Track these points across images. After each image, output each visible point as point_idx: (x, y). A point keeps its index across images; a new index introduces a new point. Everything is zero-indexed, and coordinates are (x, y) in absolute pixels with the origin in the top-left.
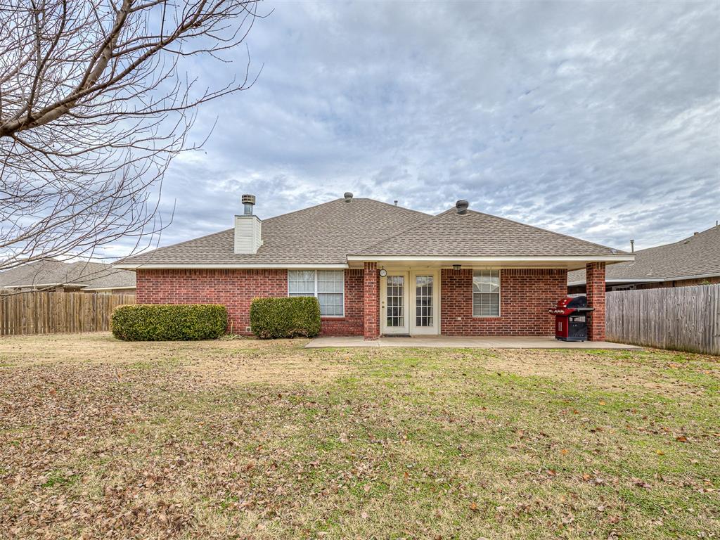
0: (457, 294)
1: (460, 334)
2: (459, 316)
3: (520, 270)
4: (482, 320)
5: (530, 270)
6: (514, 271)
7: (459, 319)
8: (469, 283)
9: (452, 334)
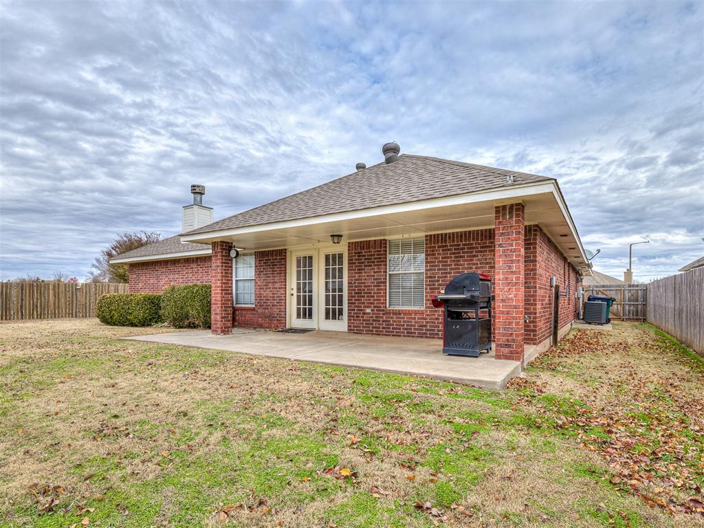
0: (368, 276)
1: (370, 332)
2: (368, 307)
3: (453, 233)
4: (398, 313)
5: (470, 232)
6: (444, 238)
7: (368, 310)
8: (382, 260)
9: (359, 332)
